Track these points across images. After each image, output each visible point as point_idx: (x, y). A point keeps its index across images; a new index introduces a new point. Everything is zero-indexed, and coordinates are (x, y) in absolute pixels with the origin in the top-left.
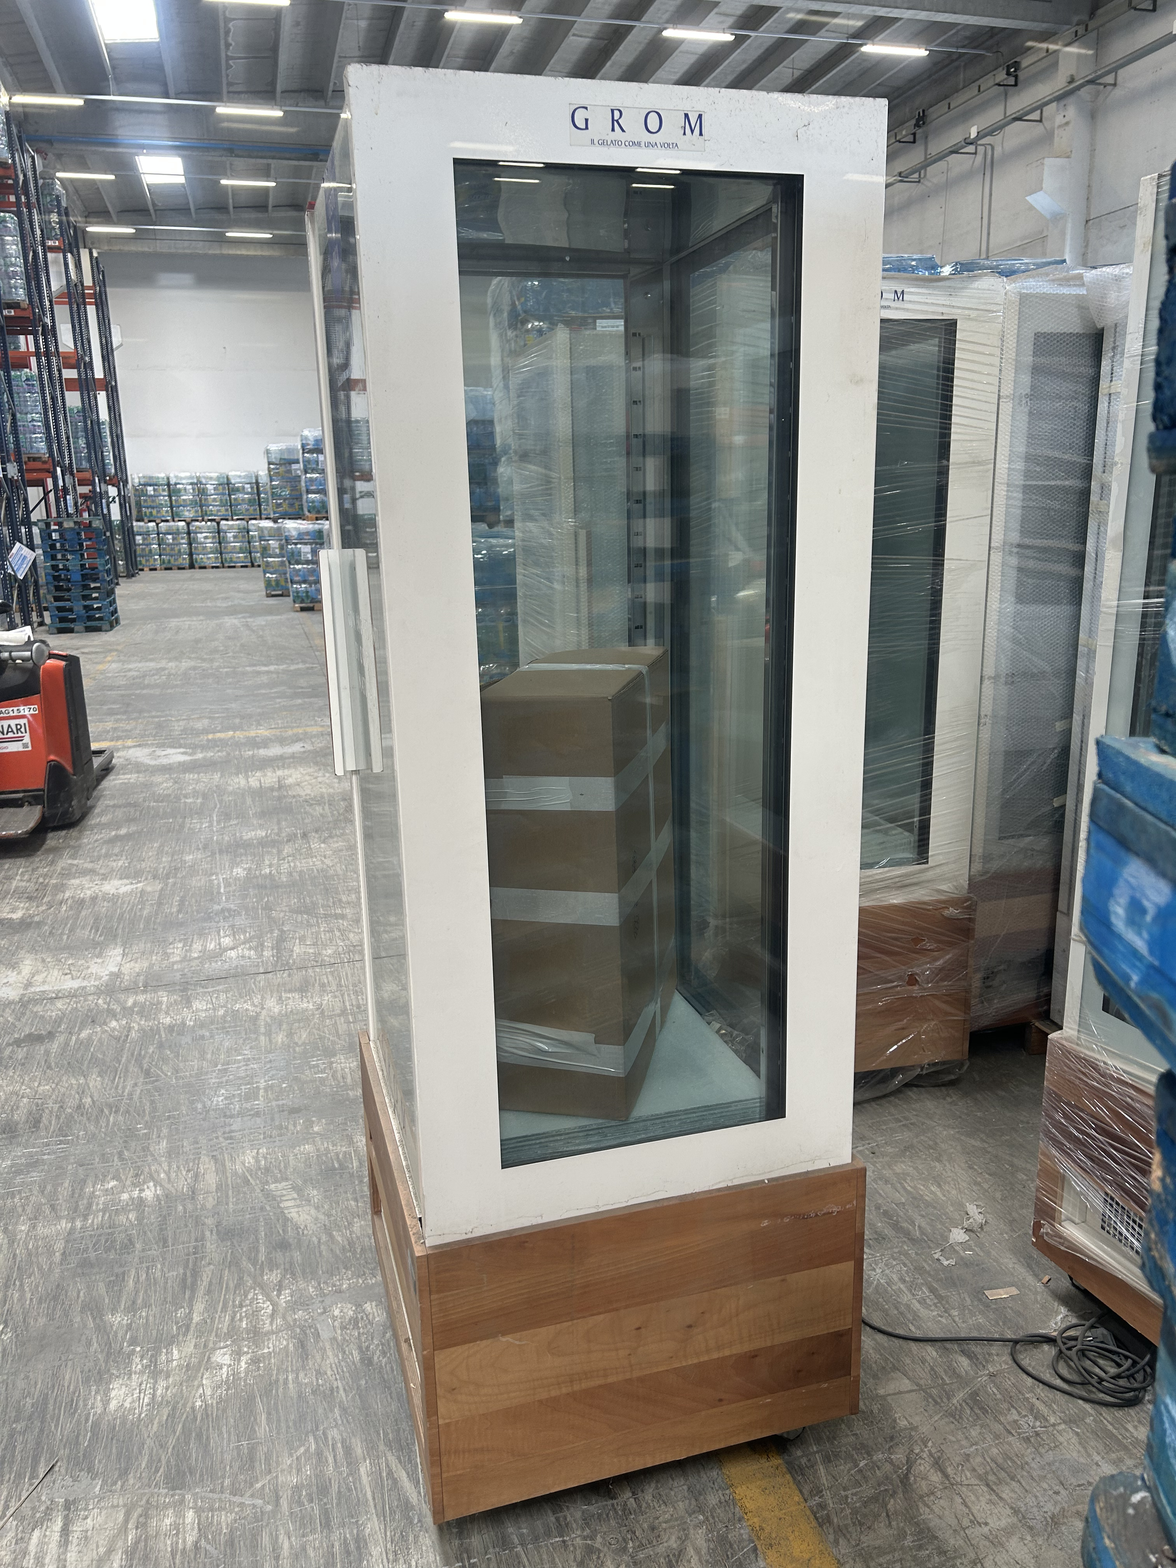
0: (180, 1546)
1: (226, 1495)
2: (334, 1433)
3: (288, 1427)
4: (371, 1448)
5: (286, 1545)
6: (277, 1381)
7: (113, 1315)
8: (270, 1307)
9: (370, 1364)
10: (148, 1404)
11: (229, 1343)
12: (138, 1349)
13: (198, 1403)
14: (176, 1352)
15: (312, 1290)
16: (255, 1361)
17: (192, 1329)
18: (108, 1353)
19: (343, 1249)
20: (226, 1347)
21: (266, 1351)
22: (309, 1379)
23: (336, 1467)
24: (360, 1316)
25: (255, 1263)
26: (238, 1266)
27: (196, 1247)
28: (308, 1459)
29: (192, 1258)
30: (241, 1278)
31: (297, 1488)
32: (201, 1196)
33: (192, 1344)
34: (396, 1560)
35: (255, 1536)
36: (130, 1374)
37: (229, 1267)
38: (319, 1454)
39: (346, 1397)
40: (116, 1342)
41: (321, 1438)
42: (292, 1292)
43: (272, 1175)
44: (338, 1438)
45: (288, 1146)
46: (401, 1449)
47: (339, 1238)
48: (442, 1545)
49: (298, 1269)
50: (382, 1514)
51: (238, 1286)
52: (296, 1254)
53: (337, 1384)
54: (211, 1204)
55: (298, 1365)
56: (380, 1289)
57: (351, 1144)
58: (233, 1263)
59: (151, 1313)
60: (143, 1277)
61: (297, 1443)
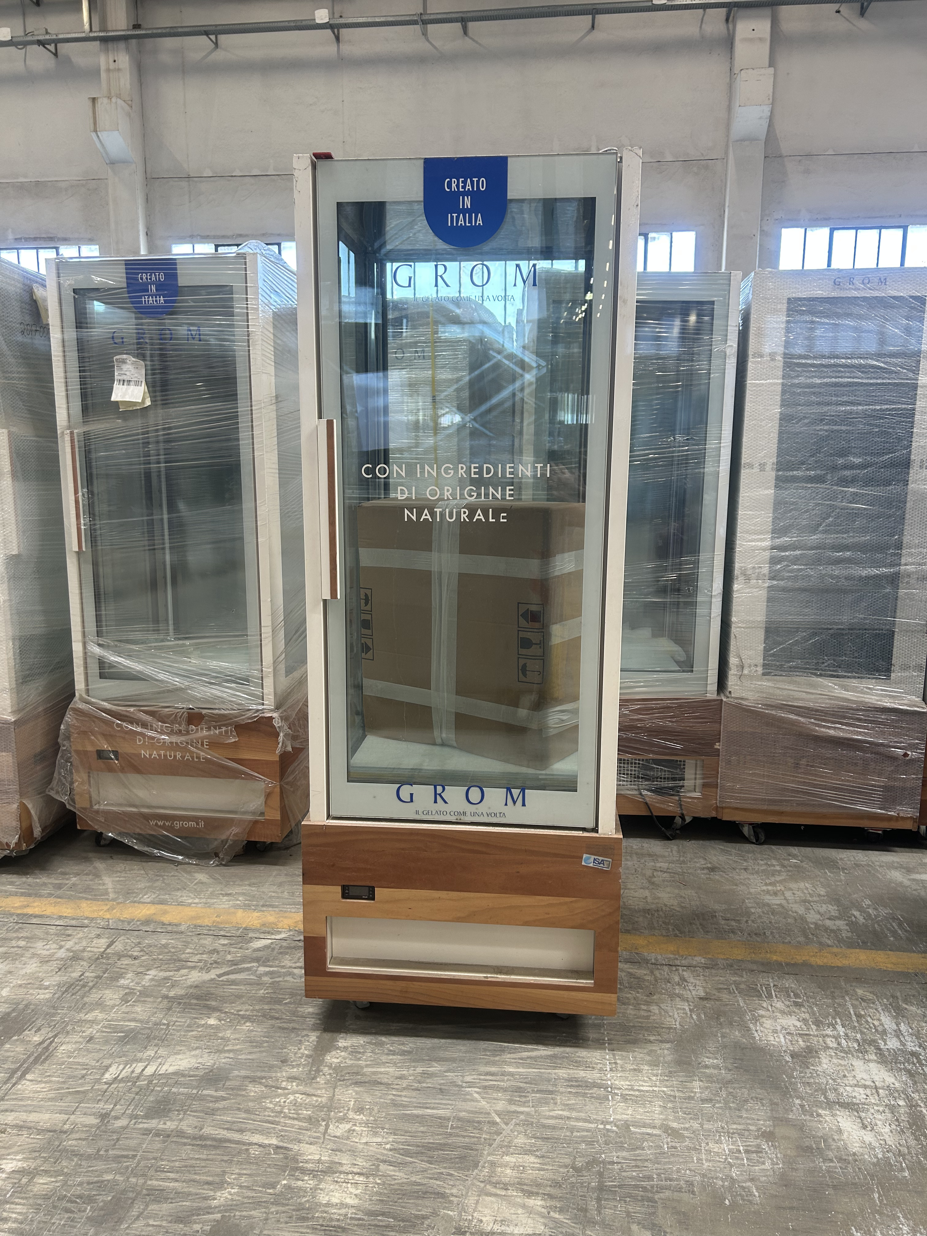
0: (538, 1165)
1: (498, 1138)
2: (468, 1079)
3: (449, 1100)
4: (494, 1063)
5: (560, 1112)
6: (393, 1100)
7: (216, 1199)
8: (297, 1095)
9: (409, 1052)
10: (367, 1177)
11: (324, 1123)
12: (285, 1182)
13: (388, 1146)
14: (309, 1157)
15: (295, 1070)
16: (360, 1110)
17: (285, 1145)
18: (272, 1203)
19: (256, 1047)
20: (327, 1126)
21: (352, 1103)
22: (405, 1083)
23: (503, 1081)
24: (350, 1049)
25: (224, 1099)
26: (218, 1109)
27: (157, 1135)
28: (487, 1093)
29: (175, 1139)
30: (239, 1109)
31: (511, 1102)
32: (66, 1127)
33: (308, 1146)
34: (593, 1068)
35: (544, 1126)
36: (315, 1189)
37: (213, 1114)
38: (485, 1087)
39: (436, 1068)
40: (261, 1197)
41: (471, 1085)
42: (288, 1081)
43: (86, 1074)
44: (475, 1077)
45: (46, 1059)
46: (503, 1051)
47: (238, 1047)
48: (591, 1048)
49: (259, 1074)
50: (555, 1068)
51: (247, 1111)
52: (236, 1073)
53: (419, 1070)
54: (93, 1121)
55: (382, 1087)
56: (327, 1036)
57: (93, 1022)
58: (213, 1112)
59: (237, 1171)
60: (172, 1175)
61: (468, 1097)
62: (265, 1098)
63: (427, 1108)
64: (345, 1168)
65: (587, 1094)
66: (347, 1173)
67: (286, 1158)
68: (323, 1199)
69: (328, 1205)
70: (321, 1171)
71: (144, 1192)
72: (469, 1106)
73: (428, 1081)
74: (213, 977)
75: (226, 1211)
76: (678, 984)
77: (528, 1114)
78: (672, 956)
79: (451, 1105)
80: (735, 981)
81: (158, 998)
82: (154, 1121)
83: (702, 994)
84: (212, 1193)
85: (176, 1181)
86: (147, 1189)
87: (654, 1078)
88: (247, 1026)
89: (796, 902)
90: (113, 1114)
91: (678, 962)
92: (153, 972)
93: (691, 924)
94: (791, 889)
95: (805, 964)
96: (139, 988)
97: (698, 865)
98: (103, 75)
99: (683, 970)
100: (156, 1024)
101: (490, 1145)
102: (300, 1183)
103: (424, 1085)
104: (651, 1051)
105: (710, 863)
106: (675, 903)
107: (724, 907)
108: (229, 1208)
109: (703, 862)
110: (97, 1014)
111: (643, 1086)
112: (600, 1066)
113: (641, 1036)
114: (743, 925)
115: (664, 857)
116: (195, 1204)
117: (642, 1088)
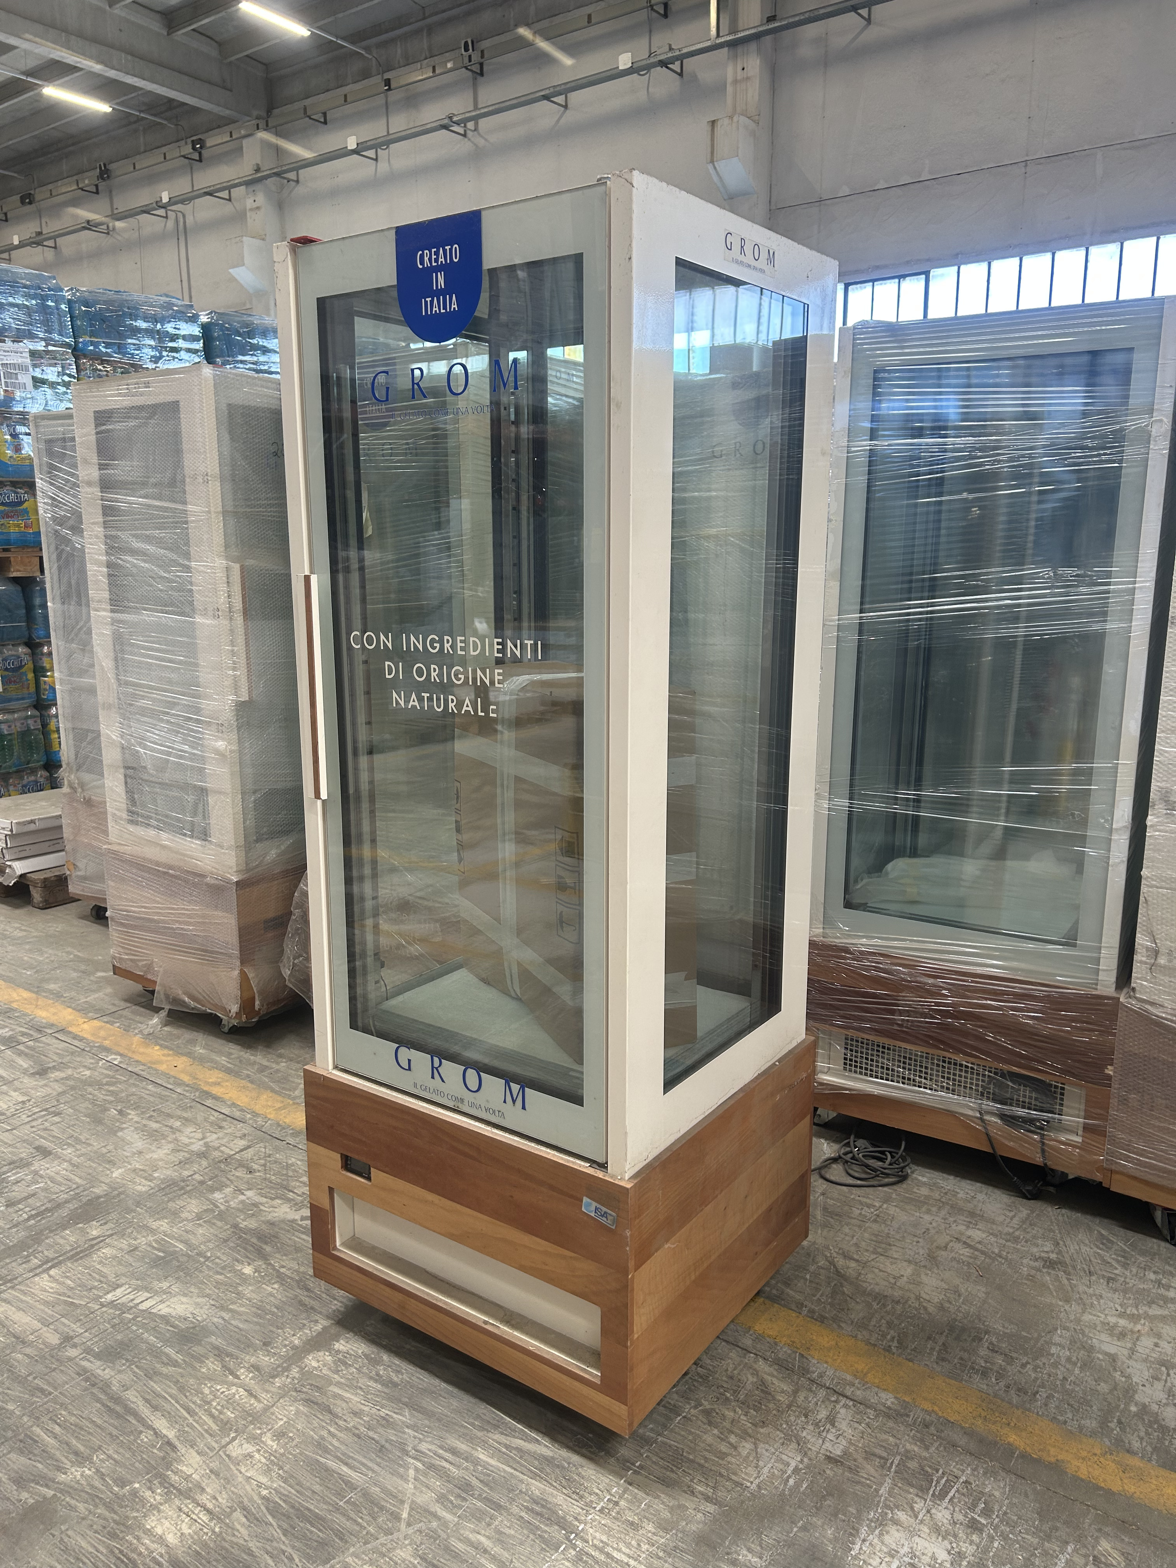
1: (383, 1539)
3: (378, 1465)
4: (471, 1440)
7: (65, 1473)
8: (241, 1390)
9: (395, 1385)
10: (211, 1520)
11: (233, 1435)
12: (137, 1485)
13: (264, 1492)
14: (184, 1468)
15: (267, 1359)
16: (280, 1435)
17: (177, 1443)
18: (104, 1504)
19: (258, 1316)
20: (234, 1439)
21: (282, 1423)
22: (353, 1422)
23: (458, 1467)
24: (340, 1356)
25: (175, 1364)
26: (161, 1374)
27: (87, 1380)
28: (425, 1475)
29: (95, 1391)
30: (177, 1382)
31: (442, 1499)
32: (31, 1337)
33: (195, 1454)
34: (582, 1497)
35: (447, 1549)
36: (155, 1508)
37: (151, 1379)
38: (431, 1467)
39: (404, 1417)
40: (102, 1492)
41: (419, 1455)
42: (248, 1369)
43: (95, 1288)
44: (433, 1447)
45: (81, 1258)
46: (496, 1427)
47: (243, 1309)
48: (604, 1468)
49: (230, 1349)
50: (534, 1476)
51: (182, 1389)
52: (213, 1339)
53: (384, 1412)
54: (54, 1339)
55: (328, 1417)
56: (335, 1330)
57: (153, 1231)
58: (151, 1374)
59: (111, 1452)
60: (57, 1429)
61: (401, 1470)
62: (210, 1379)
63: (346, 1464)
64: (204, 1499)
65: (538, 1528)
66: (198, 1505)
67: (164, 1458)
68: (150, 1523)
69: (149, 1532)
70: (179, 1491)
71: (22, 1437)
72: (391, 1482)
73: (380, 1430)
74: (297, 1217)
75: (62, 1491)
76: (817, 1425)
77: (445, 1524)
78: (849, 1377)
79: (373, 1471)
80: (907, 1451)
81: (227, 1224)
82: (99, 1363)
83: (838, 1451)
84: (68, 1465)
85: (55, 1437)
86: (26, 1435)
87: (645, 1547)
88: (274, 1288)
89: (1145, 1360)
90: (75, 1340)
91: (849, 1391)
92: (249, 1193)
93: (929, 1338)
94: (1159, 1336)
95: (1057, 1468)
96: (222, 1207)
97: (1035, 1250)
98: (730, 89)
99: (845, 1406)
100: (200, 1254)
101: (365, 1543)
102: (148, 1494)
103: (371, 1434)
104: (680, 1506)
105: (1060, 1253)
106: (936, 1298)
107: (1011, 1329)
108: (68, 1490)
109: (1048, 1246)
110: (163, 1225)
111: (619, 1550)
112: (593, 1498)
113: (687, 1479)
114: (1012, 1370)
115: (993, 1222)
116: (45, 1471)
117: (616, 1554)
